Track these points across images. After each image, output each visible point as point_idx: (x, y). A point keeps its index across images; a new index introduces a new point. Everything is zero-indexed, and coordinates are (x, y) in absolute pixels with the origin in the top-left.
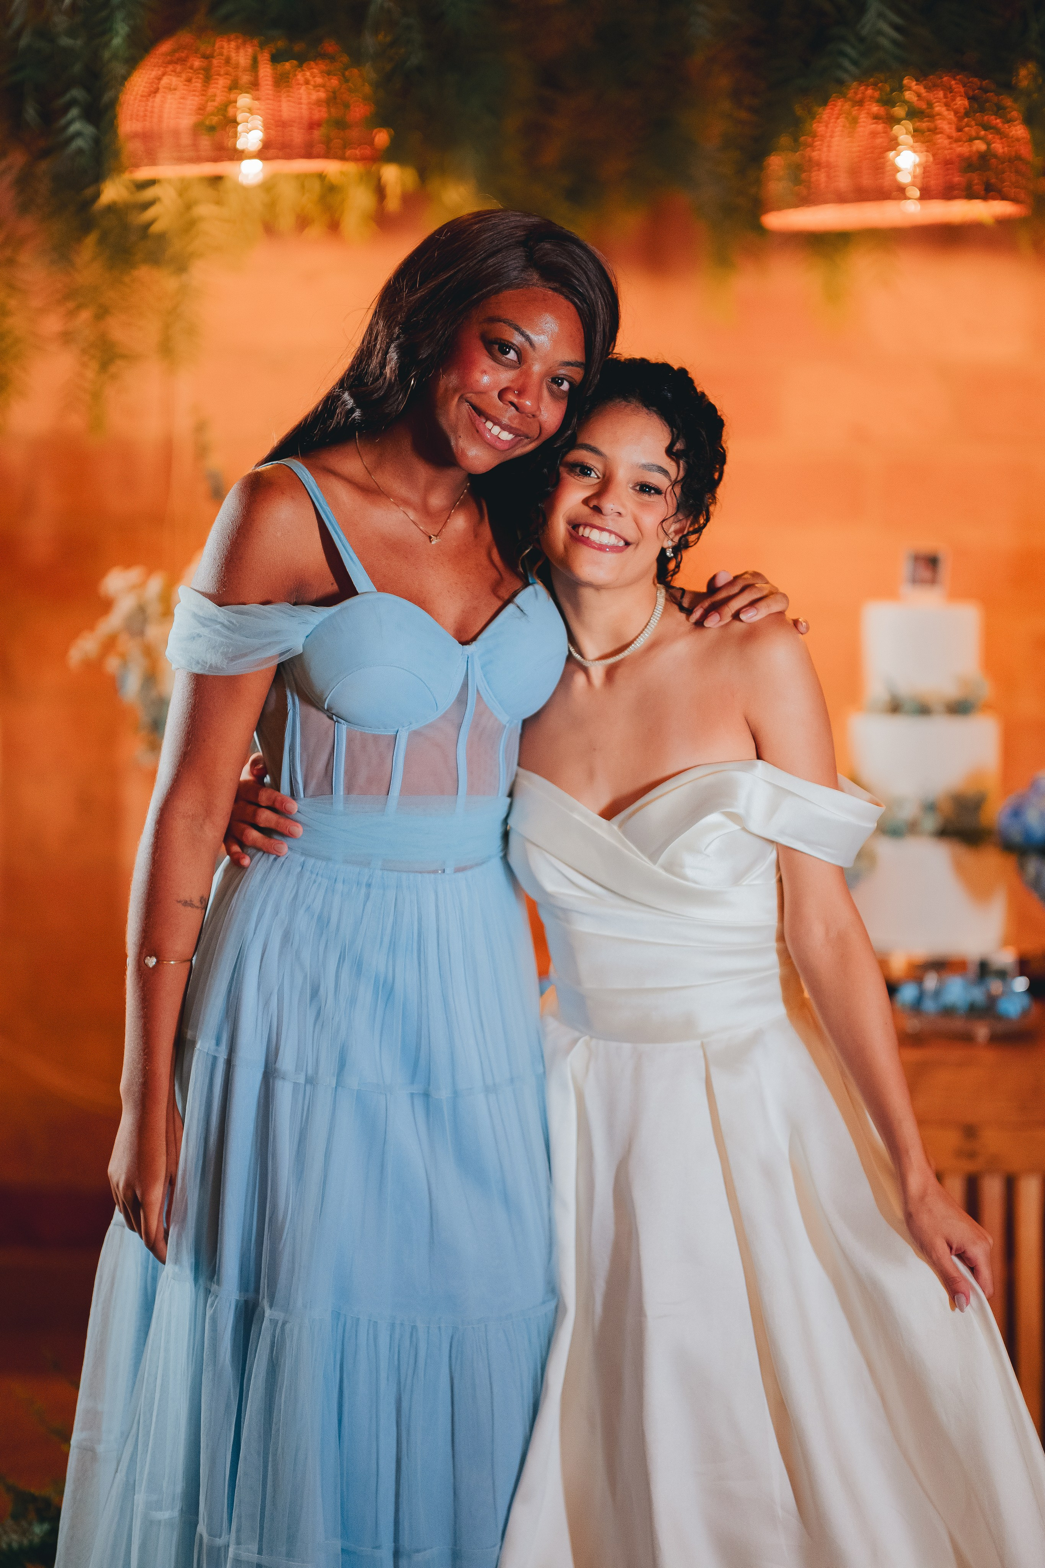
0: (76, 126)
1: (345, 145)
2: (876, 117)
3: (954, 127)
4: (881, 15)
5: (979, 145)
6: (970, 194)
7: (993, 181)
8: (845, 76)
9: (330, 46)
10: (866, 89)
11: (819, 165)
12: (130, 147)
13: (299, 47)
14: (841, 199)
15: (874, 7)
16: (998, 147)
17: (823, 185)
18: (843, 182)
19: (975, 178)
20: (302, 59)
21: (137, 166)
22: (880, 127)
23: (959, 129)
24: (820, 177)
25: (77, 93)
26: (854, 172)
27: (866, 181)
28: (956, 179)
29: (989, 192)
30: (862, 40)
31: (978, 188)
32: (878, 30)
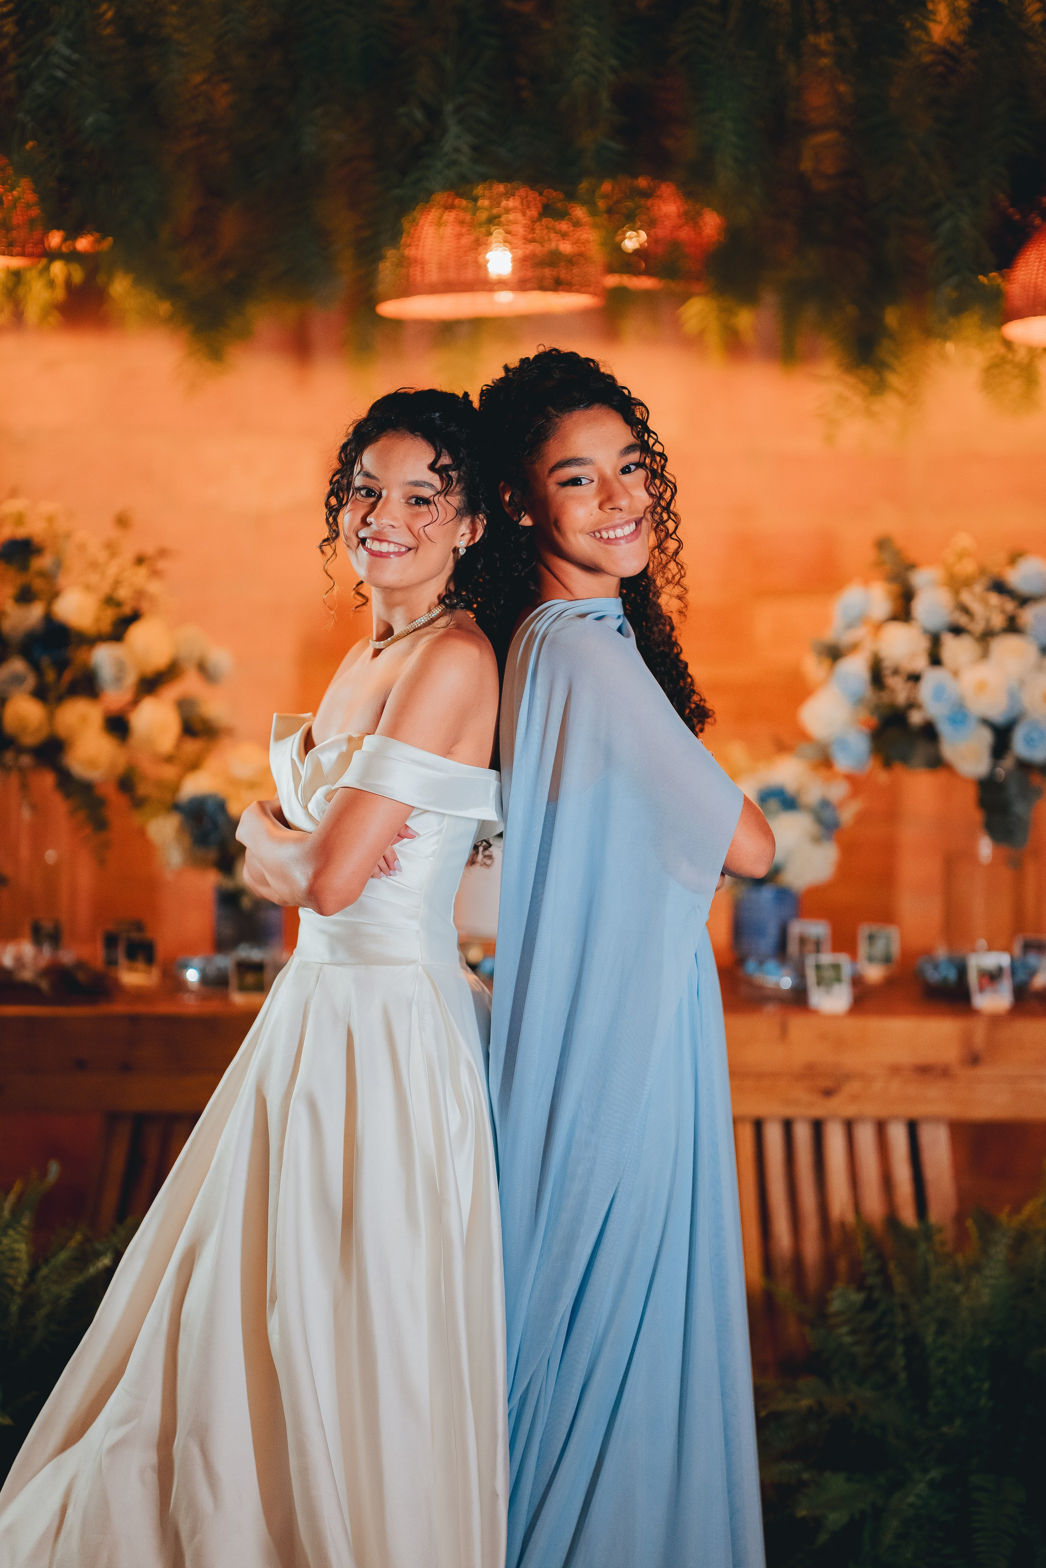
2: (462, 223)
3: (528, 230)
4: (458, 137)
5: (551, 246)
6: (543, 288)
7: (563, 274)
10: (455, 199)
11: (416, 261)
14: (433, 290)
15: (454, 129)
16: (566, 247)
17: (419, 279)
18: (433, 276)
19: (547, 272)
22: (464, 230)
23: (533, 230)
24: (416, 273)
26: (442, 267)
27: (452, 275)
28: (529, 274)
29: (558, 285)
30: (446, 155)
31: (549, 281)
32: (457, 150)
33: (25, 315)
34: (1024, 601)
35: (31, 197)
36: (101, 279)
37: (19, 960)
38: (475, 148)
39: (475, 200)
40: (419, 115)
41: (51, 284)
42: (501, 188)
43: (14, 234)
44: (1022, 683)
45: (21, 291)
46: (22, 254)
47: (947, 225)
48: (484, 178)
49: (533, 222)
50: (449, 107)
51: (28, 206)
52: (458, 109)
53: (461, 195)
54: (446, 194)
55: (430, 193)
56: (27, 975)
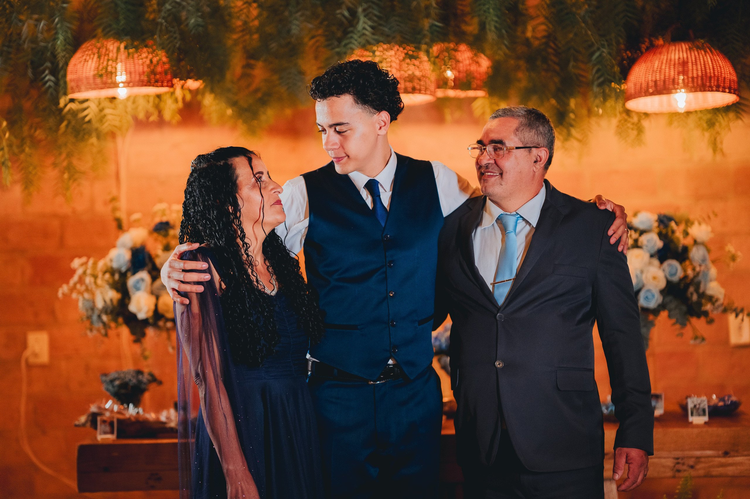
0: (47, 78)
1: (157, 81)
3: (398, 65)
4: (365, 23)
5: (410, 72)
7: (416, 86)
8: (354, 47)
9: (150, 42)
10: (364, 52)
12: (70, 85)
13: (136, 43)
15: (362, 19)
16: (418, 73)
20: (137, 48)
21: (73, 92)
23: (401, 65)
25: (48, 64)
29: (414, 90)
30: (359, 31)
31: (410, 89)
32: (364, 28)
33: (164, 116)
34: (642, 232)
35: (164, 59)
36: (199, 97)
37: (168, 418)
38: (372, 27)
39: (374, 52)
40: (346, 13)
41: (176, 101)
42: (385, 46)
43: (158, 76)
44: (642, 272)
45: (162, 105)
46: (162, 86)
47: (597, 54)
48: (378, 42)
49: (401, 61)
50: (360, 10)
51: (164, 63)
52: (364, 10)
53: (367, 50)
54: (360, 50)
55: (352, 49)
56: (173, 425)
